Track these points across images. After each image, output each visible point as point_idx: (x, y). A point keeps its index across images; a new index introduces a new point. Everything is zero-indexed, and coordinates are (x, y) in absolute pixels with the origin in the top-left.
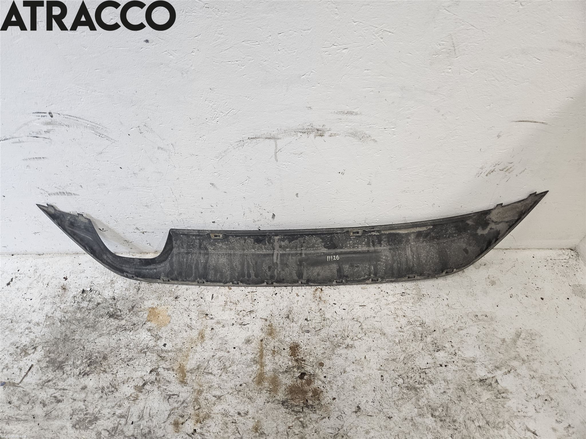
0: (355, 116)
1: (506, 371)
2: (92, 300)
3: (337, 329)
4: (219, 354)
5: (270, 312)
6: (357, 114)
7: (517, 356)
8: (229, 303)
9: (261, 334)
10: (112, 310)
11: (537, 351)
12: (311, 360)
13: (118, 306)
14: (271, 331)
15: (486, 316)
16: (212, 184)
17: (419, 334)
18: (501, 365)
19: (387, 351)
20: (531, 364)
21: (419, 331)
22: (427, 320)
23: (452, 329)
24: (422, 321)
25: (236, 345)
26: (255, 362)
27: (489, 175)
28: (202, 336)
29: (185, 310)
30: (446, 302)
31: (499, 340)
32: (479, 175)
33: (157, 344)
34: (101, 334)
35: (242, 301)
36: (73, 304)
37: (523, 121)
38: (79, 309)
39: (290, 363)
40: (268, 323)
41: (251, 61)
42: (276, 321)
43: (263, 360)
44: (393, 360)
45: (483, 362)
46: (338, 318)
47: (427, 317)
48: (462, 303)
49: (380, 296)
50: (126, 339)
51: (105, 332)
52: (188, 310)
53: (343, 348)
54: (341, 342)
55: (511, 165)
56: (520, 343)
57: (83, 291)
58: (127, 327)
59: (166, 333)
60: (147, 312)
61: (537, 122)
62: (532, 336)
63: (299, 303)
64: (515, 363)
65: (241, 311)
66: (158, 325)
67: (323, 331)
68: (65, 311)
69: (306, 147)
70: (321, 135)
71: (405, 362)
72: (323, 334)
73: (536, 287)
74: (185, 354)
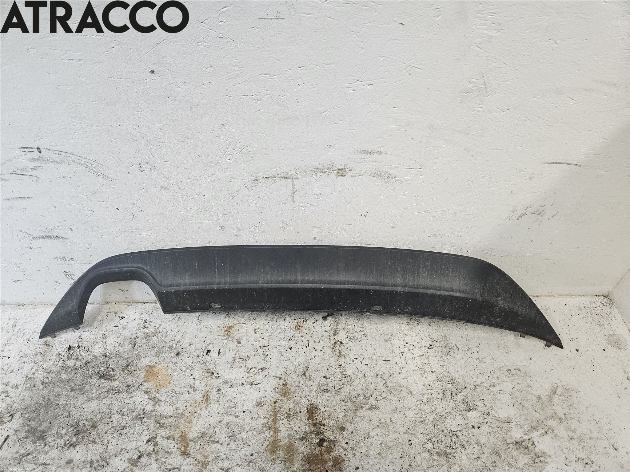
0: (379, 155)
1: (543, 431)
2: (80, 357)
3: (360, 388)
4: (227, 419)
5: (284, 370)
6: (381, 153)
7: (554, 415)
8: (237, 360)
9: (274, 394)
10: (103, 369)
11: (574, 409)
12: (331, 424)
13: (111, 364)
14: (285, 392)
15: (519, 370)
16: (221, 227)
17: (449, 392)
18: (537, 424)
19: (414, 412)
20: (569, 423)
21: (449, 388)
22: (457, 376)
23: (484, 385)
24: (451, 378)
25: (245, 408)
26: (268, 427)
27: (520, 218)
28: (207, 399)
29: (188, 368)
30: (476, 355)
31: (534, 398)
32: (509, 218)
33: (156, 408)
34: (89, 398)
35: (253, 356)
36: (57, 363)
37: (556, 163)
38: (65, 368)
39: (307, 428)
40: (282, 382)
41: (268, 96)
42: (290, 379)
43: (277, 425)
44: (422, 422)
45: (518, 423)
46: (360, 375)
47: (456, 372)
48: (493, 356)
49: (406, 349)
50: (120, 404)
51: (94, 395)
52: (191, 368)
53: (366, 410)
54: (364, 402)
55: (544, 208)
56: (556, 399)
57: (70, 348)
58: (120, 389)
59: (166, 396)
60: (144, 371)
61: (571, 164)
62: (568, 392)
63: (317, 358)
64: (552, 423)
65: (251, 369)
66: (156, 386)
67: (343, 390)
68: (49, 371)
69: (326, 188)
70: (343, 175)
71: (434, 424)
72: (344, 393)
73: (570, 337)
74: (187, 420)
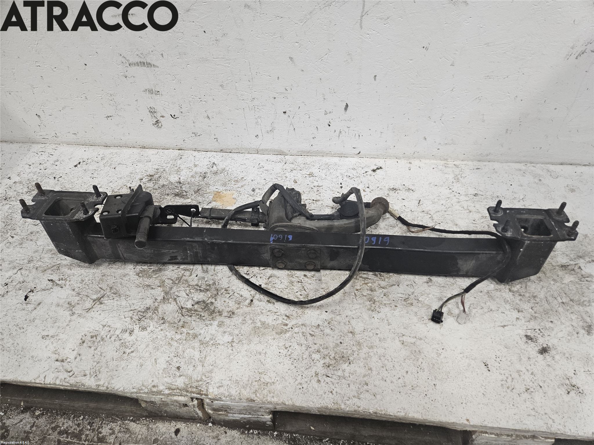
1: (590, 260)
10: (177, 191)
13: (184, 188)
16: (291, 58)
18: (584, 255)
27: (579, 58)
32: (568, 57)
60: (213, 195)
66: (223, 204)
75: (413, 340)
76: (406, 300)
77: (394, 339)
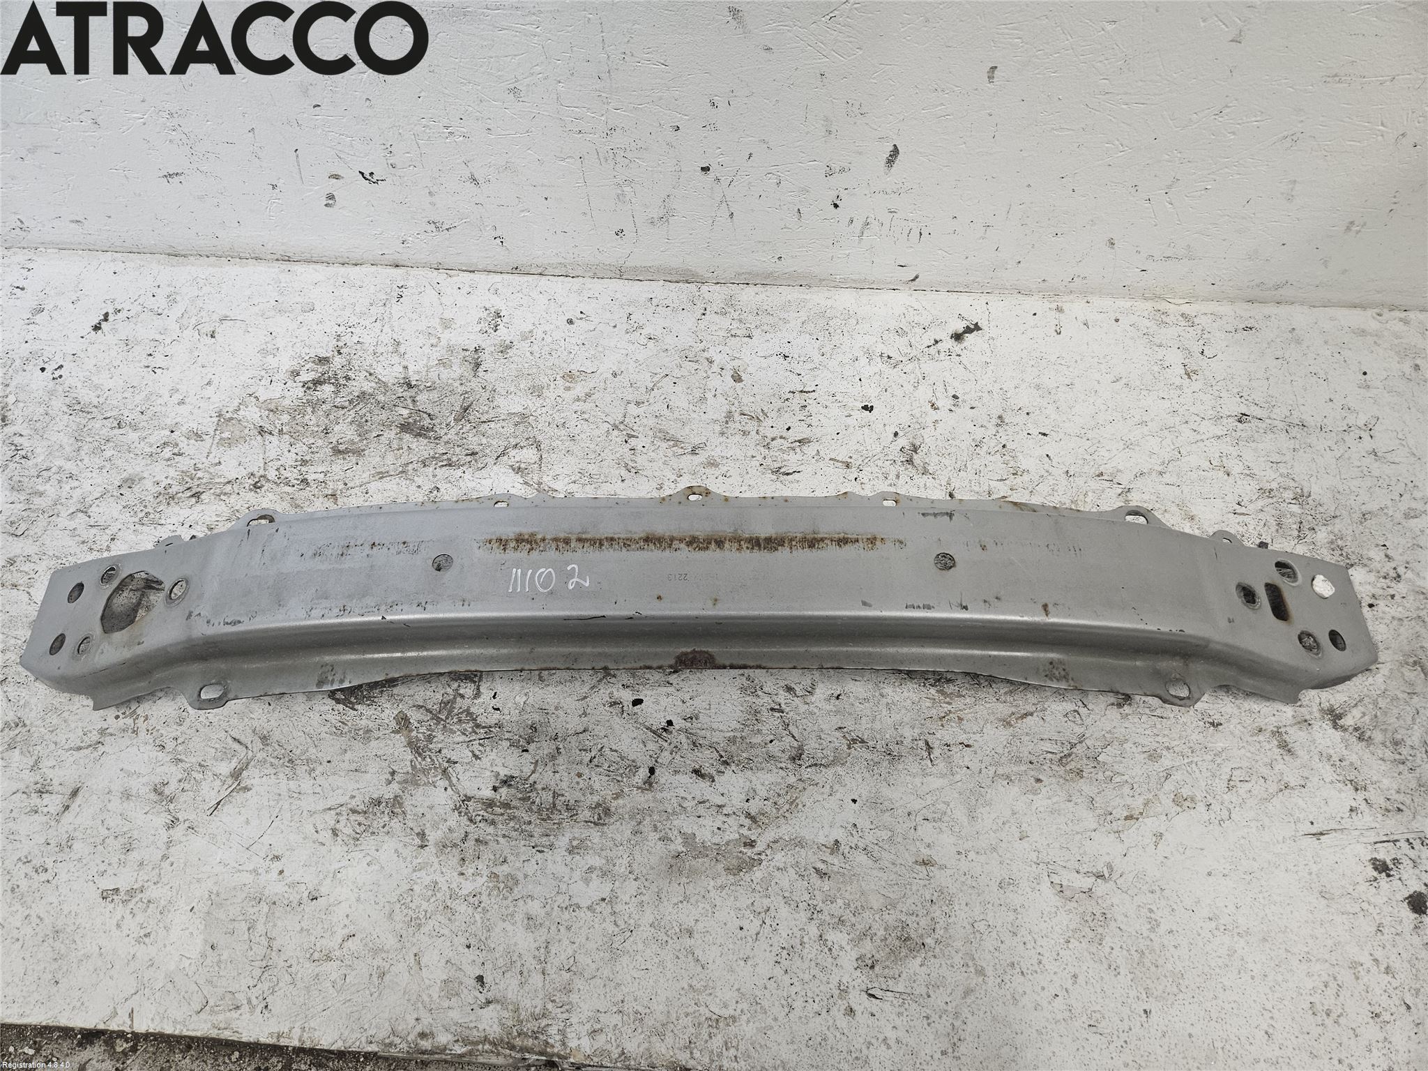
75: (1088, 882)
76: (1064, 760)
77: (1037, 879)
